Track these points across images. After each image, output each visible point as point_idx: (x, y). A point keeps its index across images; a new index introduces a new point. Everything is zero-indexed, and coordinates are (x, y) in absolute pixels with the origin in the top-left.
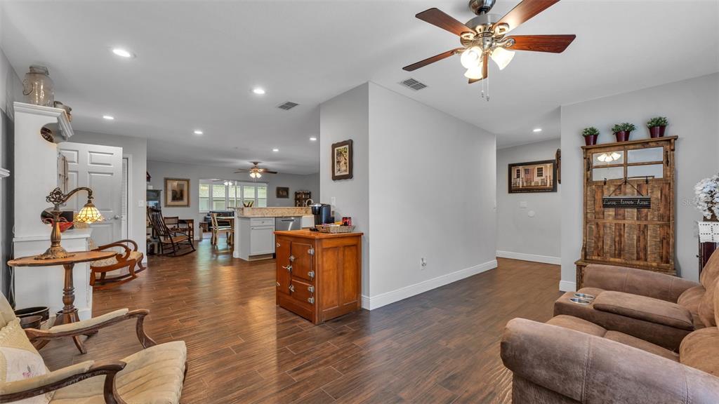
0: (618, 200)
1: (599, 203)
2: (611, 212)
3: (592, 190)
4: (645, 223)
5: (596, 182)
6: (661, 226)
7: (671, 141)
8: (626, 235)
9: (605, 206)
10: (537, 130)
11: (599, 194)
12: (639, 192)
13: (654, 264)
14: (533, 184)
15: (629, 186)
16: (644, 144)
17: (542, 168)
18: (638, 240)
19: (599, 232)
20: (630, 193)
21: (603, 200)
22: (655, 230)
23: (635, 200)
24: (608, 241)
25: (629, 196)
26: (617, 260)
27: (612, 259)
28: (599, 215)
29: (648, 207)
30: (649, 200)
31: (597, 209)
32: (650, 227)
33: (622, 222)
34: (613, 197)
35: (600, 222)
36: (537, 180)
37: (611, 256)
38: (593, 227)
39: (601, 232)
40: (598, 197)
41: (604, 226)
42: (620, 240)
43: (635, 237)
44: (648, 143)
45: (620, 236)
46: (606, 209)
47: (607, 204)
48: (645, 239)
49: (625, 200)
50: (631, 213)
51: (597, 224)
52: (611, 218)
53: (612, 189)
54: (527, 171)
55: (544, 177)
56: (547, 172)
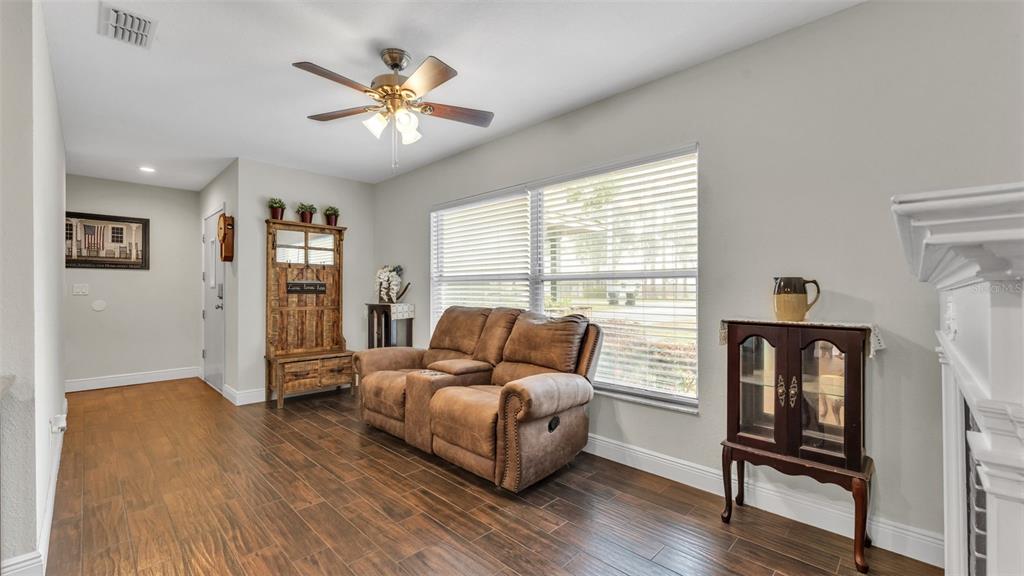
0: (301, 285)
1: (283, 288)
2: (294, 298)
3: (276, 274)
4: (322, 308)
5: (280, 264)
6: (333, 310)
7: (340, 232)
8: (307, 322)
9: (289, 292)
10: (147, 170)
11: (283, 278)
12: (317, 277)
13: (328, 348)
14: (103, 254)
15: (309, 271)
16: (322, 230)
17: (122, 229)
18: (317, 327)
19: (282, 321)
20: (309, 278)
21: (288, 285)
22: (329, 315)
23: (315, 285)
24: (292, 332)
25: (310, 281)
26: (300, 350)
27: (296, 351)
28: (283, 302)
29: (324, 292)
30: (324, 285)
31: (281, 295)
32: (326, 311)
33: (303, 309)
34: (296, 281)
35: (284, 310)
36: (109, 248)
37: (294, 347)
38: (277, 316)
39: (285, 322)
40: (283, 282)
41: (288, 315)
42: (302, 328)
43: (314, 324)
44: (324, 229)
45: (303, 323)
46: (290, 295)
47: (291, 289)
48: (322, 325)
49: (307, 285)
50: (311, 298)
51: (281, 313)
52: (294, 305)
53: (295, 272)
54: (88, 230)
55: (125, 243)
56: (132, 236)
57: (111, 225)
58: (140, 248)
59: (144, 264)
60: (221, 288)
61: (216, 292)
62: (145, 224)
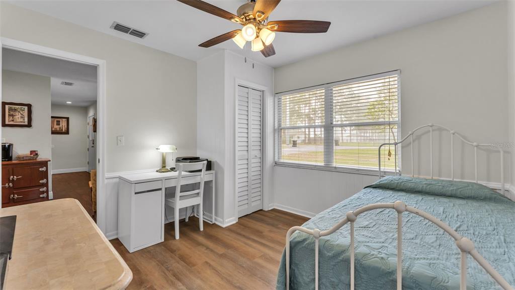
10: (69, 103)
17: (60, 121)
36: (55, 127)
54: (53, 122)
55: (61, 126)
56: (63, 124)
57: (56, 120)
58: (66, 127)
59: (67, 132)
60: (93, 141)
61: (92, 142)
62: (68, 119)
